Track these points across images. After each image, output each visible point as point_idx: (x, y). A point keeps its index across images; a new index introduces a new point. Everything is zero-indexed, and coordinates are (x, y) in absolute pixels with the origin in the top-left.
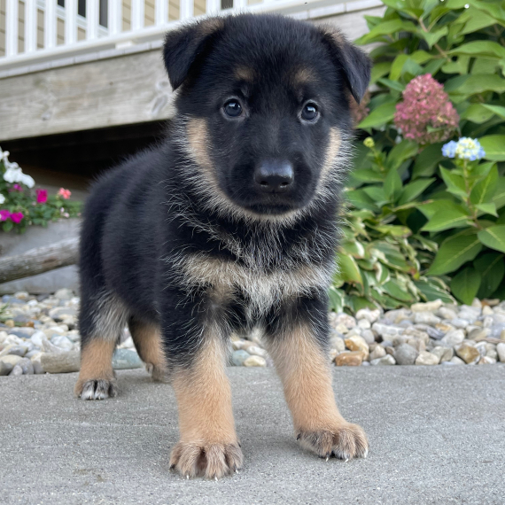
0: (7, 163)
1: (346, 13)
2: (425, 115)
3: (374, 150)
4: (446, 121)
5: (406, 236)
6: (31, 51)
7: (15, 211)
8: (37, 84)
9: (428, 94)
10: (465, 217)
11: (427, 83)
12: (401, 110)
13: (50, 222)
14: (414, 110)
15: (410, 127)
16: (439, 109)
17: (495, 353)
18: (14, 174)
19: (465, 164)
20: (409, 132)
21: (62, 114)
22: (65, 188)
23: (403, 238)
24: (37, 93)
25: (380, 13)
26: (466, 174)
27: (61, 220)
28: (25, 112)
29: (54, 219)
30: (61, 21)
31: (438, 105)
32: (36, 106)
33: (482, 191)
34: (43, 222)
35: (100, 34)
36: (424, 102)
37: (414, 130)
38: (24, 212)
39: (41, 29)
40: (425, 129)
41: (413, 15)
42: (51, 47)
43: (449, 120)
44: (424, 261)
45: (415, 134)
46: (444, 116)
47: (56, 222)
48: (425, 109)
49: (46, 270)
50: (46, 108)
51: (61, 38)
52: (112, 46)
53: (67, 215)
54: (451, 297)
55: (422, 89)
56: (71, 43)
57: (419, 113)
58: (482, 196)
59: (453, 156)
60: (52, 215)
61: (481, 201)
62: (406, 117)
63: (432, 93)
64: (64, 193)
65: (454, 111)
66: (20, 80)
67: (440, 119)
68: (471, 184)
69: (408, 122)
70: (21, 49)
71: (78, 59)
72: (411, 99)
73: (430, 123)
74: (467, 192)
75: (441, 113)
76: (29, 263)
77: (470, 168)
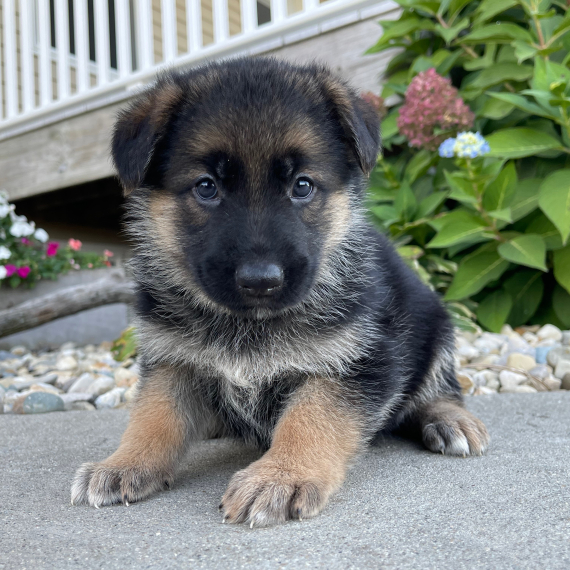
0: (14, 217)
1: (360, 21)
2: (430, 116)
3: (383, 164)
4: (456, 120)
5: (416, 256)
6: (47, 104)
7: (22, 266)
8: (52, 136)
9: (432, 91)
10: (481, 229)
11: (430, 79)
12: (403, 114)
13: (60, 275)
14: (416, 112)
15: (415, 132)
16: (446, 108)
17: (497, 383)
18: (21, 228)
19: (469, 163)
20: (415, 137)
21: (78, 164)
22: (76, 238)
23: (412, 259)
24: (53, 146)
25: (396, 16)
26: (471, 175)
27: (71, 273)
28: (42, 166)
29: (64, 271)
30: (73, 70)
31: (444, 103)
32: (52, 159)
33: (498, 195)
34: (53, 275)
35: (112, 78)
36: (427, 101)
37: (420, 134)
38: (31, 266)
39: (55, 80)
40: (432, 133)
41: (429, 12)
42: (65, 97)
43: (461, 118)
44: (441, 285)
45: (421, 139)
46: (453, 115)
47: (66, 274)
48: (429, 109)
49: (41, 323)
50: (61, 161)
51: (74, 87)
52: (122, 88)
53: (77, 267)
54: (473, 325)
55: (424, 87)
56: (84, 90)
57: (423, 115)
58: (500, 201)
59: (451, 155)
60: (62, 267)
61: (499, 207)
62: (409, 120)
63: (437, 90)
64: (74, 244)
65: (466, 108)
66: (36, 134)
67: (447, 118)
68: (481, 187)
69: (411, 126)
70: (37, 102)
71: (90, 106)
72: (412, 100)
73: (437, 125)
74: (477, 197)
75: (449, 112)
76: (24, 316)
77: (473, 168)
